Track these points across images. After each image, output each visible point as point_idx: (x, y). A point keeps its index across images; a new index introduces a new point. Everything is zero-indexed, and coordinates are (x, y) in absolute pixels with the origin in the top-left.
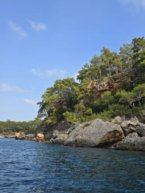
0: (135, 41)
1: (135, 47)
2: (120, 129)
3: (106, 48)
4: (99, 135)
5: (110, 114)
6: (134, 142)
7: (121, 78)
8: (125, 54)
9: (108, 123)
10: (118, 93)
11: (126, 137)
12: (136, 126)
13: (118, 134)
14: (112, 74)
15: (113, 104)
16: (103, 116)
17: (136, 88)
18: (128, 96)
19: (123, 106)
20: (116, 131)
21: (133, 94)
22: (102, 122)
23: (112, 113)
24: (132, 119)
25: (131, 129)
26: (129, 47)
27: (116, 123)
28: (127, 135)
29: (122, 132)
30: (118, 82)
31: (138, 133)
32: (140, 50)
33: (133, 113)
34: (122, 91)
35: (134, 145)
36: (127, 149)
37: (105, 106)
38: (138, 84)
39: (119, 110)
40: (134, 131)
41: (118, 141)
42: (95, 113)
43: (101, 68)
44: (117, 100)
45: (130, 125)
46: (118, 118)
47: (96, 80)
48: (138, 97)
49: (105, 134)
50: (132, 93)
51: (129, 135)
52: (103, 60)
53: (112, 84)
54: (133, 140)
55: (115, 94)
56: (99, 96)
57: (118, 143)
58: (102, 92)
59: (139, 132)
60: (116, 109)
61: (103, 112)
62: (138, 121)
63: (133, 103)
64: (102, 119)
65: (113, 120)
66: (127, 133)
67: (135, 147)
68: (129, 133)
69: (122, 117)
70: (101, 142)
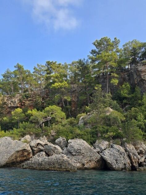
0: (49, 63)
1: (48, 69)
2: (29, 149)
3: (20, 64)
4: (6, 155)
5: (20, 132)
6: (42, 161)
7: (33, 96)
8: (39, 74)
9: (17, 142)
10: (29, 112)
11: (34, 157)
12: (45, 145)
13: (26, 154)
14: (25, 92)
15: (24, 122)
16: (13, 134)
17: (47, 109)
18: (39, 115)
19: (33, 125)
20: (24, 150)
21: (44, 114)
22: (11, 140)
23: (22, 132)
24: (42, 138)
25: (39, 149)
26: (43, 68)
27: (26, 142)
28: (35, 155)
29: (31, 151)
30: (30, 100)
31: (45, 152)
32: (52, 72)
33: (42, 133)
34: (33, 110)
35: (41, 164)
36: (34, 169)
37: (15, 123)
38: (49, 104)
39: (29, 129)
40: (42, 151)
41: (25, 160)
42: (3, 131)
43: (13, 84)
44: (27, 118)
45: (39, 144)
46: (28, 137)
47: (7, 96)
48: (48, 117)
49: (13, 153)
50: (42, 113)
51: (37, 154)
52: (16, 76)
53: (24, 101)
54: (40, 159)
55: (26, 113)
56: (9, 112)
57: (26, 162)
58: (12, 108)
59: (47, 152)
60: (26, 128)
61: (13, 129)
62: (46, 140)
63: (43, 123)
64: (11, 137)
65: (23, 139)
66: (35, 152)
67: (42, 167)
68: (37, 152)
69: (32, 136)
70: (8, 161)
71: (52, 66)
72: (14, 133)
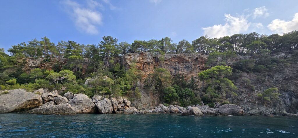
0: (70, 42)
1: (69, 45)
2: (41, 99)
3: (47, 38)
4: (16, 103)
5: (35, 86)
6: (49, 108)
7: (53, 61)
8: (61, 47)
9: (30, 93)
10: (47, 71)
11: (44, 105)
12: (55, 97)
13: (37, 102)
14: (47, 57)
15: (40, 79)
16: (27, 87)
17: (62, 71)
18: (54, 75)
19: (48, 82)
20: (36, 100)
21: (59, 75)
22: (24, 92)
23: (37, 86)
24: (53, 92)
25: (50, 99)
26: (65, 44)
27: (39, 94)
28: (45, 103)
29: (42, 100)
30: (50, 64)
31: (54, 102)
32: (72, 48)
33: (55, 88)
34: (51, 71)
35: (48, 111)
36: (41, 114)
37: (32, 79)
38: (65, 68)
39: (43, 84)
40: (52, 100)
41: (35, 107)
42: (19, 84)
43: (37, 50)
44: (44, 76)
45: (50, 95)
46: (41, 90)
47: (30, 58)
48: (62, 78)
49: (24, 102)
50: (57, 74)
51: (47, 103)
52: (41, 45)
53: (44, 64)
54: (48, 107)
55: (44, 72)
56: (29, 70)
57: (35, 109)
58: (33, 67)
59: (55, 102)
60: (41, 83)
61: (28, 83)
62: (57, 93)
63: (57, 81)
64: (25, 89)
65: (36, 91)
66: (45, 101)
67: (48, 112)
68: (47, 102)
69: (45, 90)
70: (17, 108)
71: (72, 44)
72: (29, 86)
